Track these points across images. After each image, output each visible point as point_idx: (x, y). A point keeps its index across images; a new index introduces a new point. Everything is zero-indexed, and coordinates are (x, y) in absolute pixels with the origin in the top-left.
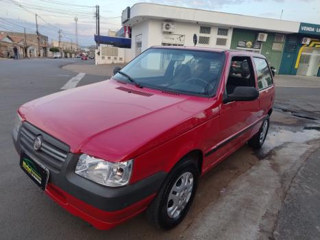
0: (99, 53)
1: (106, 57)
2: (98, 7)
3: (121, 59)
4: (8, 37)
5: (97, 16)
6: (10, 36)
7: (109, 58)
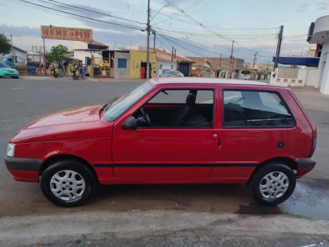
0: (274, 76)
1: (282, 80)
2: (282, 27)
3: (300, 81)
4: (208, 62)
5: (280, 37)
6: (209, 62)
7: (286, 80)
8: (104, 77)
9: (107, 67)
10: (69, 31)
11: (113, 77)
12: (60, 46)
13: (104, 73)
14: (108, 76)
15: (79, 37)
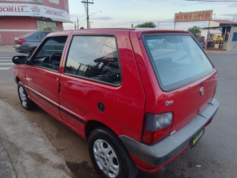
8: (216, 49)
9: (220, 41)
10: (194, 14)
11: (225, 50)
12: (195, 27)
13: (217, 46)
14: (221, 48)
15: (201, 18)
